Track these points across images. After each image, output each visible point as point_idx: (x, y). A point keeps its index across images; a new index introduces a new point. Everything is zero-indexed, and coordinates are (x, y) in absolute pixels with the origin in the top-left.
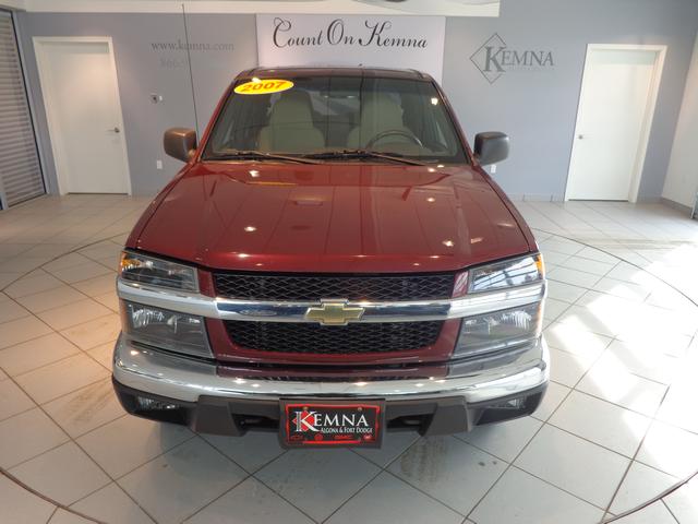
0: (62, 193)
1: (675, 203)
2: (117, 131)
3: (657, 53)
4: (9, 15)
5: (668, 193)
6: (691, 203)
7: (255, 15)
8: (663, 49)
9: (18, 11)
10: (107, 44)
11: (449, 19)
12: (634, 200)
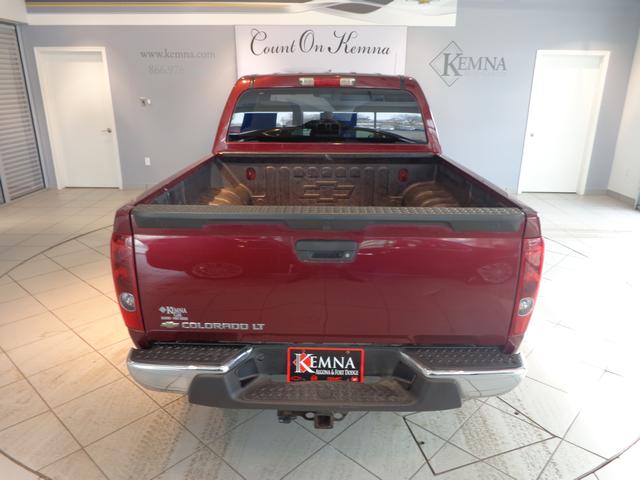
0: (60, 187)
1: (619, 195)
2: (110, 131)
3: (602, 58)
4: (13, 28)
5: (613, 186)
6: (634, 195)
7: (234, 27)
8: (607, 55)
9: (21, 24)
10: (100, 53)
11: (410, 28)
12: (582, 191)
